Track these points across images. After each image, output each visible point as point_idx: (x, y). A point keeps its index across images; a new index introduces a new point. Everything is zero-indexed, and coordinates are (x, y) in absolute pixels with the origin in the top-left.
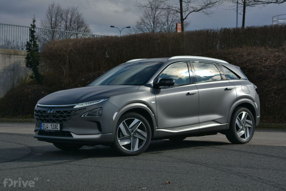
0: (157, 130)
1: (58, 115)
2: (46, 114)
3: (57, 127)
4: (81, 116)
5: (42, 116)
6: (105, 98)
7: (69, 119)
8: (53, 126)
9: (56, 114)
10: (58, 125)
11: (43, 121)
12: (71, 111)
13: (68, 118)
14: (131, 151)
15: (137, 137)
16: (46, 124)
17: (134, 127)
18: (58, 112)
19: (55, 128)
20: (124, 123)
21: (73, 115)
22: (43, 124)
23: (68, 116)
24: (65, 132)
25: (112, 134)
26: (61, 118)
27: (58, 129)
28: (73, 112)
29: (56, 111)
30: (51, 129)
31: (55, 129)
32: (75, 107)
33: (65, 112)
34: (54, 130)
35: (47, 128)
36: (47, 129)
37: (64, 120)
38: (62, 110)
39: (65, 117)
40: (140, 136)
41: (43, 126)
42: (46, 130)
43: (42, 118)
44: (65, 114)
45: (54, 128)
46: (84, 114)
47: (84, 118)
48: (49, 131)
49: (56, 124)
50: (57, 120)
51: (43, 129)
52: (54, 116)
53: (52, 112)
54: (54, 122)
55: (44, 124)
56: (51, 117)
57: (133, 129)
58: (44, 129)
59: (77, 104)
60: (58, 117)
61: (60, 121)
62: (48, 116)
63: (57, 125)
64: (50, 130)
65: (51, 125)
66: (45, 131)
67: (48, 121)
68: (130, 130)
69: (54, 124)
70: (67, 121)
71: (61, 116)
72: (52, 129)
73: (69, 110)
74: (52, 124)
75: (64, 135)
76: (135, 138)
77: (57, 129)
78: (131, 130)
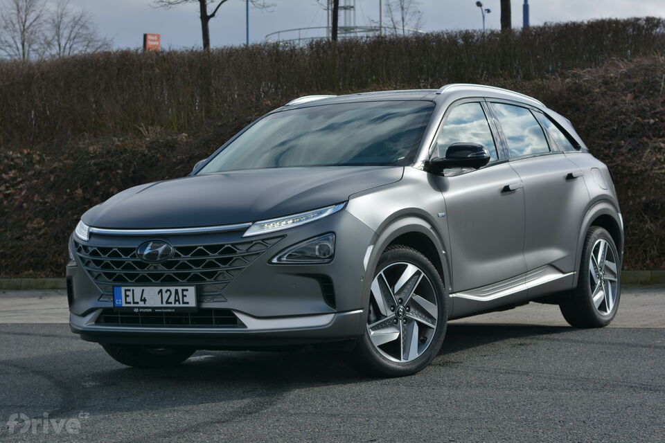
0: (451, 296)
1: (184, 258)
2: (134, 256)
3: (184, 296)
4: (270, 262)
5: (118, 264)
6: (336, 204)
7: (227, 271)
8: (166, 296)
9: (177, 255)
10: (187, 290)
11: (121, 280)
12: (232, 245)
13: (223, 268)
14: (403, 361)
15: (412, 320)
16: (138, 290)
17: (406, 291)
18: (186, 250)
19: (175, 301)
20: (380, 279)
21: (243, 257)
22: (123, 289)
23: (225, 261)
24: (209, 311)
25: (361, 311)
26: (196, 270)
27: (188, 303)
28: (243, 248)
29: (178, 249)
30: (160, 305)
31: (177, 305)
32: (247, 234)
33: (213, 249)
34: (173, 305)
35: (144, 300)
36: (141, 304)
37: (210, 275)
38: (200, 245)
39: (211, 264)
40: (420, 314)
41: (127, 296)
42: (139, 308)
43: (119, 271)
44: (212, 257)
45: (172, 299)
46: (279, 255)
47: (281, 267)
48: (150, 310)
49: (180, 289)
50: (183, 276)
51: (124, 305)
52: (169, 265)
53: (160, 250)
54: (169, 281)
55: (131, 288)
56: (155, 268)
57: (402, 296)
58: (132, 305)
59: (254, 222)
60: (184, 266)
61: (194, 279)
62: (142, 265)
63: (183, 290)
64: (153, 308)
65: (161, 291)
66: (136, 310)
67: (144, 281)
68: (396, 298)
69: (173, 289)
70: (221, 277)
71: (197, 263)
72: (165, 305)
73: (227, 243)
74: (164, 289)
75: (208, 323)
76: (408, 321)
77: (184, 303)
78: (398, 297)
